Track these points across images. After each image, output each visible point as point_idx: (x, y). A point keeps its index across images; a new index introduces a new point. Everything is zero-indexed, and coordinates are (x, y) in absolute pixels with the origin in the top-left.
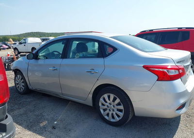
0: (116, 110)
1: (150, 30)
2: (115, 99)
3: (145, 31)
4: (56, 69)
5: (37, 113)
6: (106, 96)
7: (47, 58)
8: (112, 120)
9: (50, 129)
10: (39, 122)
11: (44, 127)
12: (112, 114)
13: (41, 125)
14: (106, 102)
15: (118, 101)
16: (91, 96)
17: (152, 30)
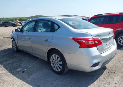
0: (58, 64)
1: (101, 15)
2: (58, 58)
3: (97, 15)
4: (30, 38)
5: (18, 63)
6: (53, 56)
7: (28, 32)
8: (57, 70)
9: (21, 73)
10: (17, 68)
11: (18, 72)
12: (57, 67)
13: (18, 70)
14: (54, 59)
15: (59, 59)
16: (46, 55)
17: (102, 14)
